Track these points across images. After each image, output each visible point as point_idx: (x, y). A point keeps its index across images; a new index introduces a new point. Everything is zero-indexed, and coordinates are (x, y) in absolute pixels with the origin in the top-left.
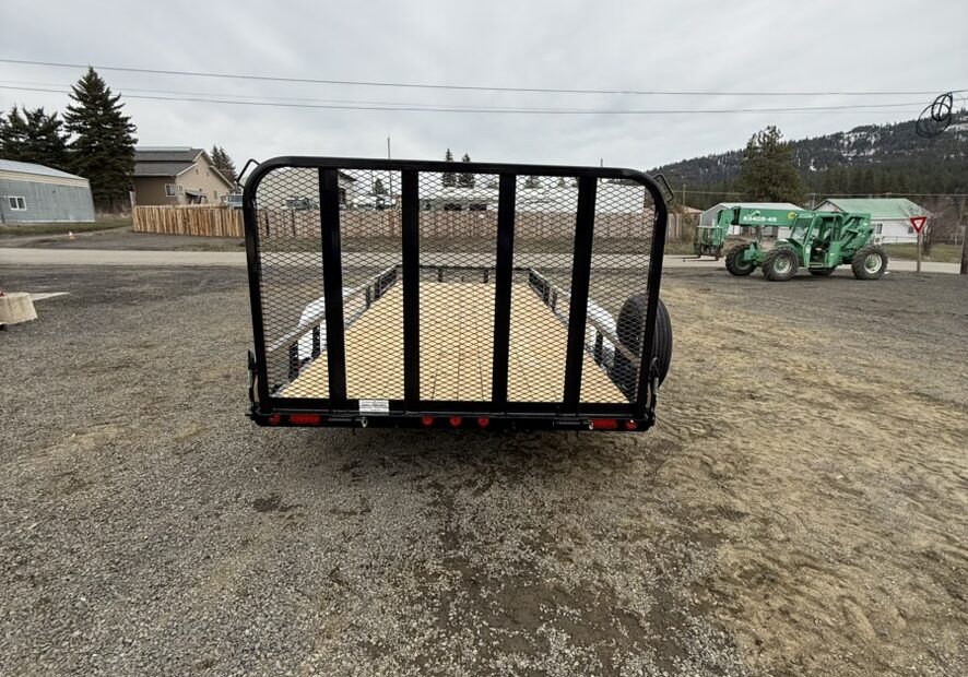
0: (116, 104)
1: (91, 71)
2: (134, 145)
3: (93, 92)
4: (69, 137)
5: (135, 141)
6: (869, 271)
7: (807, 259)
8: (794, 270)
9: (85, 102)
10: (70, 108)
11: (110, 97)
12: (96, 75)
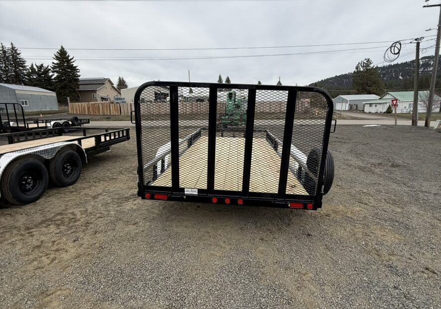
0: (72, 61)
1: (62, 47)
2: (79, 78)
3: (62, 56)
4: (54, 75)
5: (79, 76)
9: (59, 60)
10: (53, 63)
11: (70, 58)
12: (64, 49)
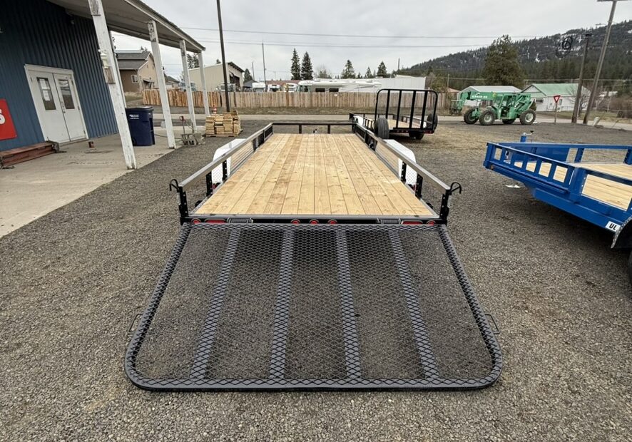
6: (528, 121)
7: (499, 116)
8: (493, 121)
